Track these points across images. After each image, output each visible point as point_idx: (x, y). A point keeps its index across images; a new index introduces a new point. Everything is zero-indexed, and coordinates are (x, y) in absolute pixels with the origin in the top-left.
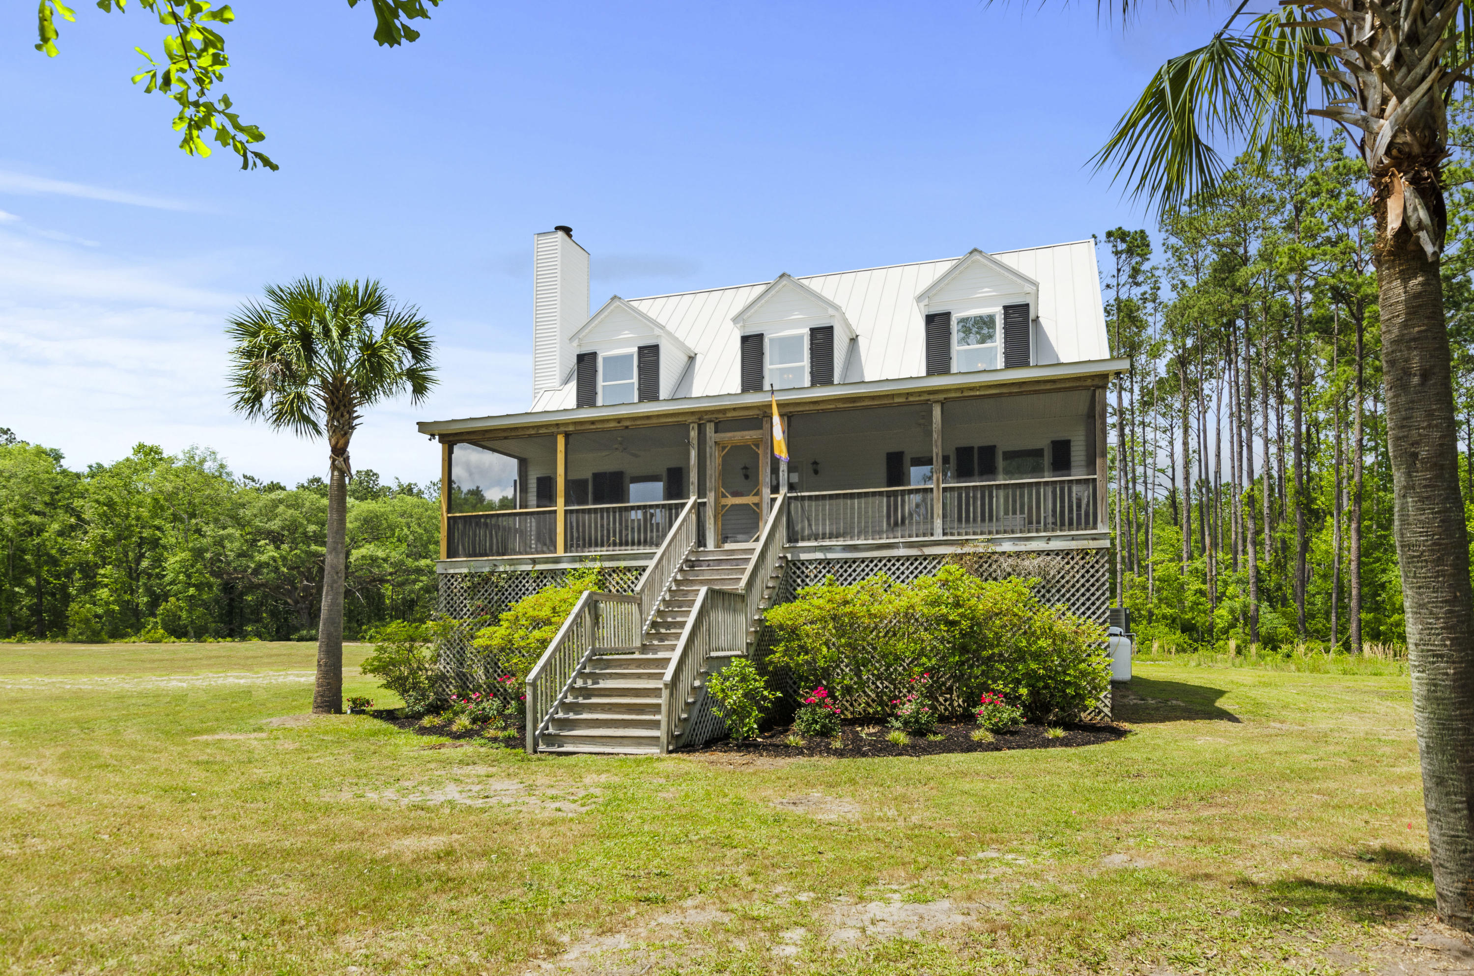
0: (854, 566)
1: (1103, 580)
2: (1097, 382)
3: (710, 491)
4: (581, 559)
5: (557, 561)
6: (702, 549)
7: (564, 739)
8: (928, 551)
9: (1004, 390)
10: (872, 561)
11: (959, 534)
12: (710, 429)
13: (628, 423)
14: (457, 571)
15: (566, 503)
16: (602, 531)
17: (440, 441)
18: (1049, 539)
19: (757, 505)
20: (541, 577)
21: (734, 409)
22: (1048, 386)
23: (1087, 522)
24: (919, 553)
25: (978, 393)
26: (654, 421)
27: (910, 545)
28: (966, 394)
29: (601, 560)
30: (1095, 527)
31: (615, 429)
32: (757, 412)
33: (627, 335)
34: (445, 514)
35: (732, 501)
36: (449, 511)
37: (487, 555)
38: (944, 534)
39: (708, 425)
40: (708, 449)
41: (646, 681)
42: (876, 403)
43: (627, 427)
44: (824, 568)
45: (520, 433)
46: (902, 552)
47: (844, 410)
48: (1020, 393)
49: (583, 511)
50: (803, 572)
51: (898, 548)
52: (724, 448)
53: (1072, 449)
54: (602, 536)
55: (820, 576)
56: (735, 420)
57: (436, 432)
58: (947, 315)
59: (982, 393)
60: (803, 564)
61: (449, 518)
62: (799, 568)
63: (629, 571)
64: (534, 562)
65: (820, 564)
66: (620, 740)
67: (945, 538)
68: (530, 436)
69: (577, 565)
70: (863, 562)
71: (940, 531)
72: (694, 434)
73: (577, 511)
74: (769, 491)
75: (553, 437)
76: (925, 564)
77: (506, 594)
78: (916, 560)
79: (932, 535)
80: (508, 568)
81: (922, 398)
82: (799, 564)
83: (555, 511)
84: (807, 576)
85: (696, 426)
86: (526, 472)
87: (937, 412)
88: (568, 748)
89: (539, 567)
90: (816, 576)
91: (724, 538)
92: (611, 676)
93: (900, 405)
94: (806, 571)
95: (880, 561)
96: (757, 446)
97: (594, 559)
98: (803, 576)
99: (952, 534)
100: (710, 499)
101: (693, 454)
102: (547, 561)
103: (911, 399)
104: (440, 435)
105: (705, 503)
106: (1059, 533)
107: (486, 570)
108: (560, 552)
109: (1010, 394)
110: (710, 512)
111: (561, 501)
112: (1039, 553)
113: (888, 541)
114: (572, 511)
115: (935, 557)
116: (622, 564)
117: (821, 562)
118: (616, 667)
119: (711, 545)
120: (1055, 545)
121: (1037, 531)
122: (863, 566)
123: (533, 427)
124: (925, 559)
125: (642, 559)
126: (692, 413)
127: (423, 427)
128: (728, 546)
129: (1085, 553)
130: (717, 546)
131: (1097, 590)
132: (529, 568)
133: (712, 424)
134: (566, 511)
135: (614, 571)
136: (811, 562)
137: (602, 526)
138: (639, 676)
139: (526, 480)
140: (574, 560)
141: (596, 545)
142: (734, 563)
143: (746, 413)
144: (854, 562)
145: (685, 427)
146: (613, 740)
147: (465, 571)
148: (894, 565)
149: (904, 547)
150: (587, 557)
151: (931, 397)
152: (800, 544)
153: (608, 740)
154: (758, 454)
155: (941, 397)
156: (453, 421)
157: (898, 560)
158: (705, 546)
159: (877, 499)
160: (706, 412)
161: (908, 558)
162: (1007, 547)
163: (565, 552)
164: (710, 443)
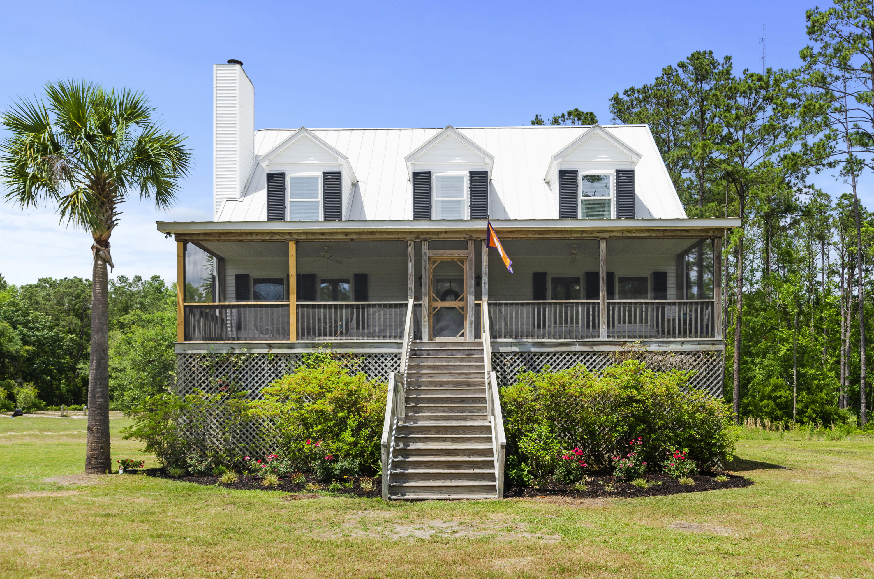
0: (541, 358)
1: (718, 373)
2: (716, 234)
3: (425, 295)
4: (314, 346)
5: (291, 346)
6: (418, 341)
7: (406, 489)
8: (596, 349)
9: (653, 234)
10: (555, 355)
11: (618, 337)
12: (424, 246)
13: (354, 237)
14: (194, 352)
15: (298, 299)
16: (330, 322)
17: (176, 240)
18: (683, 343)
19: (462, 308)
20: (277, 359)
21: (446, 232)
22: (684, 234)
23: (707, 332)
24: (591, 350)
25: (634, 235)
26: (378, 236)
27: (584, 344)
28: (625, 235)
29: (332, 348)
30: (713, 336)
31: (341, 241)
32: (464, 236)
33: (312, 161)
34: (181, 303)
35: (441, 304)
36: (184, 300)
37: (222, 340)
38: (608, 337)
39: (423, 243)
40: (423, 262)
41: (450, 444)
42: (558, 236)
43: (352, 240)
44: (518, 359)
45: (255, 237)
46: (577, 348)
47: (534, 240)
48: (663, 237)
49: (314, 306)
50: (501, 362)
51: (575, 345)
52: (434, 262)
53: (668, 278)
54: (331, 326)
55: (515, 365)
56: (444, 241)
57: (171, 231)
58: (576, 172)
59: (637, 235)
60: (501, 355)
61: (185, 307)
62: (498, 358)
63: (356, 356)
64: (270, 346)
65: (515, 355)
66: (455, 489)
67: (609, 340)
68: (263, 241)
69: (310, 351)
70: (548, 355)
71: (605, 334)
72: (410, 250)
73: (308, 306)
74: (473, 298)
75: (286, 243)
76: (594, 358)
77: (243, 372)
78: (588, 355)
79: (599, 337)
80: (245, 350)
81: (593, 235)
82: (498, 355)
83: (288, 305)
84: (505, 365)
85: (412, 243)
86: (224, 269)
87: (603, 246)
88: (410, 496)
89: (274, 351)
90: (512, 365)
91: (435, 333)
92: (420, 440)
93: (576, 239)
94: (504, 361)
95: (561, 355)
96: (462, 262)
97: (326, 346)
98: (502, 365)
99: (613, 337)
100: (425, 301)
101: (410, 265)
102: (282, 346)
103: (585, 235)
104: (176, 234)
105: (420, 305)
106: (688, 339)
107: (224, 352)
108: (293, 339)
109: (656, 237)
110: (424, 312)
111: (293, 297)
112: (676, 352)
113: (566, 340)
114: (303, 306)
115: (602, 353)
116: (352, 351)
117: (515, 354)
118: (418, 433)
119: (426, 338)
120: (687, 347)
121: (674, 337)
122: (548, 358)
123: (267, 234)
124: (594, 355)
125: (368, 347)
126: (411, 232)
127: (161, 226)
128: (438, 340)
129: (707, 353)
130: (430, 339)
131: (714, 380)
132: (265, 351)
133: (427, 243)
134: (298, 306)
135: (343, 356)
136: (508, 354)
137: (330, 318)
138: (444, 440)
139: (225, 276)
140: (306, 346)
141: (325, 335)
142: (450, 352)
143: (456, 236)
144: (541, 355)
145: (404, 243)
146: (449, 489)
147: (204, 352)
148: (571, 358)
149: (580, 345)
150: (319, 345)
151: (600, 235)
152: (499, 340)
153: (445, 489)
154: (463, 269)
155: (607, 235)
156: (192, 223)
157: (575, 355)
158: (421, 338)
159: (525, 309)
160: (422, 233)
161: (582, 353)
162: (654, 347)
163: (297, 339)
164: (424, 258)
